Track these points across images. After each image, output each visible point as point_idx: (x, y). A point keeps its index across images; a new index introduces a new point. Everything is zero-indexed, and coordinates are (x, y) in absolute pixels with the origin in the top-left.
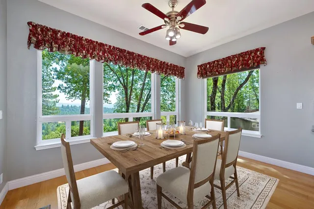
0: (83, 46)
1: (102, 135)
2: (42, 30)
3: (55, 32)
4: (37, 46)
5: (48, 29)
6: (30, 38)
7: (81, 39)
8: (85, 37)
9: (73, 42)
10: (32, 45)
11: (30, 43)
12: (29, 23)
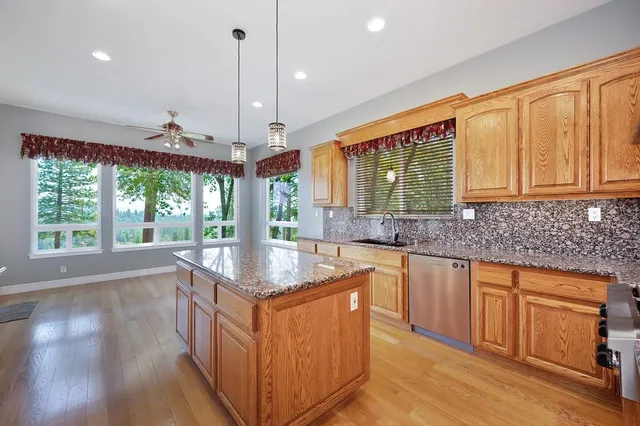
0: (84, 151)
1: (112, 246)
2: (36, 140)
3: (51, 140)
4: (32, 155)
5: (43, 138)
6: (23, 149)
7: (83, 143)
8: (87, 141)
9: (73, 149)
10: (26, 156)
11: (23, 153)
12: (23, 135)
